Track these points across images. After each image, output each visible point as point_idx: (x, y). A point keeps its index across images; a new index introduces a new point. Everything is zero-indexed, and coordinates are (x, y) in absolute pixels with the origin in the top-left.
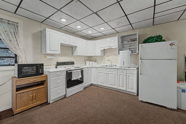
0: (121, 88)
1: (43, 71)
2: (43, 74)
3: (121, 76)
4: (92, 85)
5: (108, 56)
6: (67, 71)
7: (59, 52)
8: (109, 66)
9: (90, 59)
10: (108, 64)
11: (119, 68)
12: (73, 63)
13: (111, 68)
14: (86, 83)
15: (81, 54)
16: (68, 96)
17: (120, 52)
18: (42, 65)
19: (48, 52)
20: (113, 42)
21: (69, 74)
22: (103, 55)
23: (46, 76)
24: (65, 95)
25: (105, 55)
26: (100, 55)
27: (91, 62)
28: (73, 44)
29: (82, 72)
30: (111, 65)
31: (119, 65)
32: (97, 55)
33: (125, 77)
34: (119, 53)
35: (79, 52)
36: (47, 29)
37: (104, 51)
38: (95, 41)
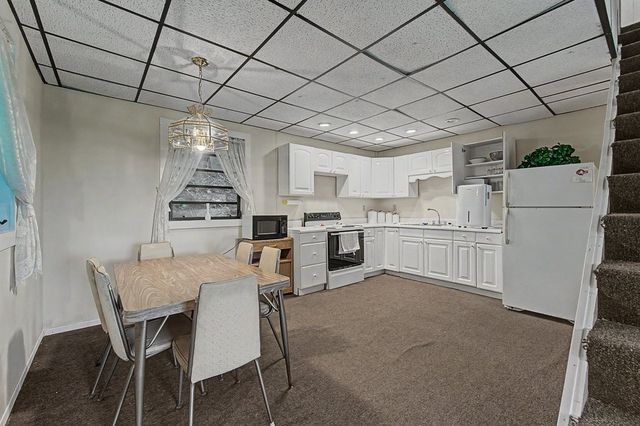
0: (461, 280)
1: (286, 229)
2: (285, 235)
3: (461, 249)
4: (384, 272)
5: (430, 198)
6: (329, 233)
7: (311, 192)
8: (434, 224)
9: (379, 205)
10: (430, 219)
11: (458, 228)
12: (337, 216)
13: (438, 229)
14: (369, 266)
15: (357, 195)
16: (331, 286)
17: (460, 187)
18: (285, 218)
19: (294, 191)
20: (441, 163)
21: (333, 240)
22: (415, 195)
23: (292, 240)
24: (325, 285)
25: (422, 194)
26: (407, 196)
27: (382, 214)
28: (338, 172)
29: (361, 237)
30: (437, 223)
31: (456, 223)
32: (398, 195)
33: (471, 250)
34: (456, 192)
35: (353, 189)
36: (291, 144)
37: (419, 186)
38: (391, 158)
